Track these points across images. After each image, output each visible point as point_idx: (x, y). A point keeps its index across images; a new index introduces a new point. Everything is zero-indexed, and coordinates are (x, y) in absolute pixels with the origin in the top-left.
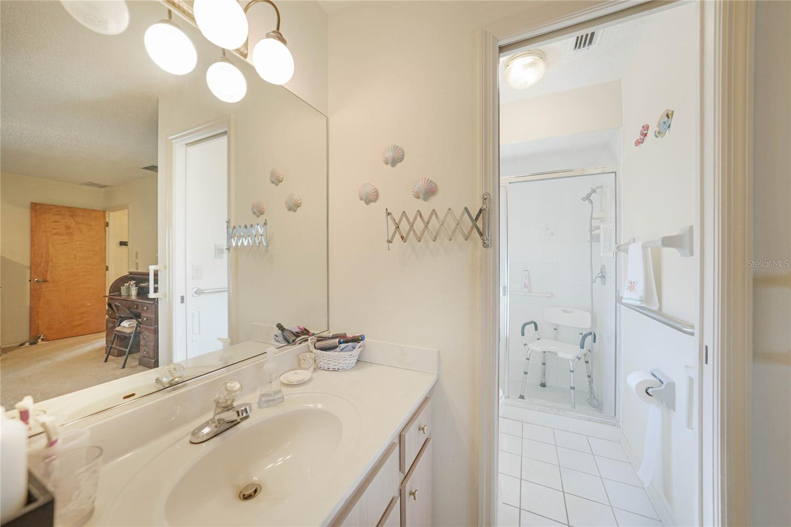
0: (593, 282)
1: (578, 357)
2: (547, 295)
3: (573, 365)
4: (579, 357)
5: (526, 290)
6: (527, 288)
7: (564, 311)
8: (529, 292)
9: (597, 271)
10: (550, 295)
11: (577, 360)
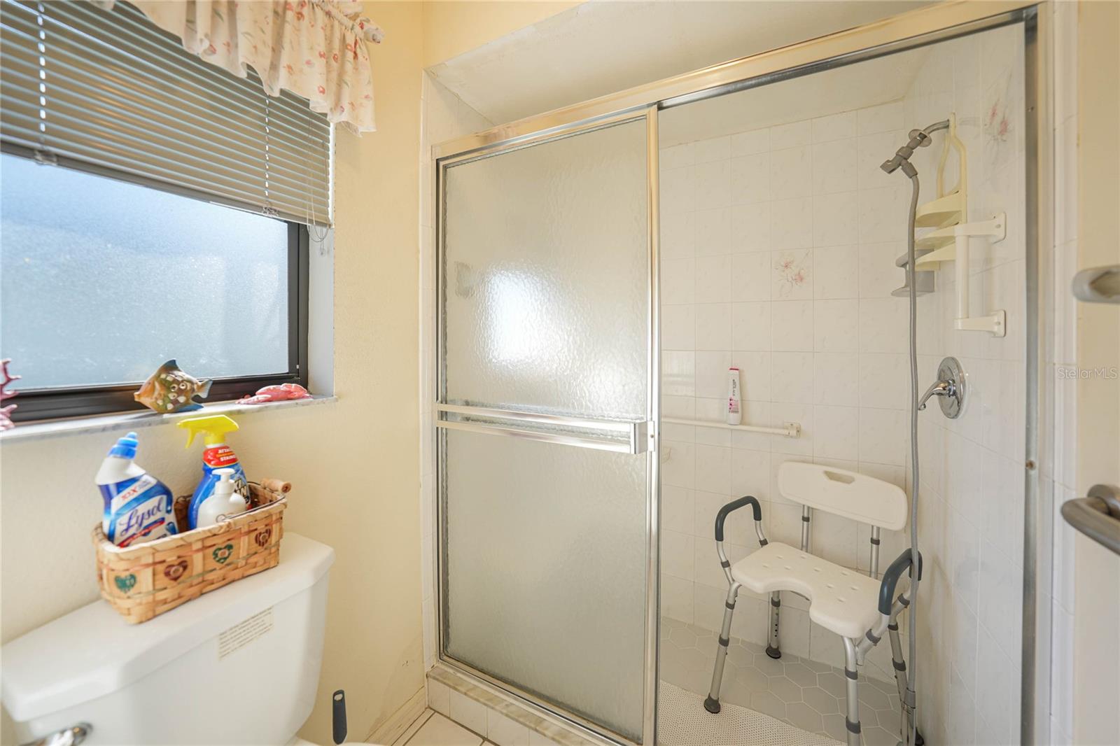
0: (918, 406)
1: (869, 635)
2: (786, 432)
3: (856, 654)
4: (875, 634)
5: (734, 417)
6: (737, 412)
7: (831, 476)
8: (742, 423)
9: (928, 378)
10: (794, 432)
11: (868, 642)
